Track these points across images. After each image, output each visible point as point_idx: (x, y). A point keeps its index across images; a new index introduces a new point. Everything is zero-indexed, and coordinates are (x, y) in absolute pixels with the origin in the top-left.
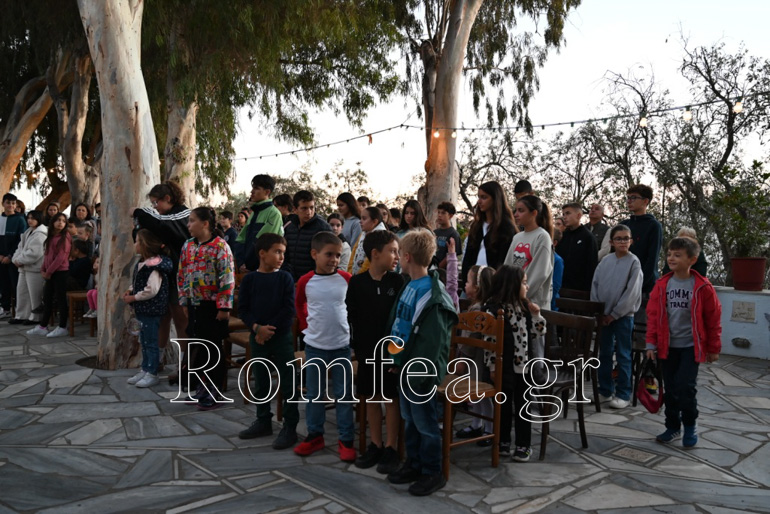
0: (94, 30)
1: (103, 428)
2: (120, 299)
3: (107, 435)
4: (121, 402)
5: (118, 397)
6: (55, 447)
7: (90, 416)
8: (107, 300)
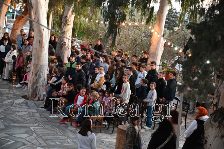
0: (34, 7)
1: (24, 113)
2: (34, 82)
3: (24, 115)
4: (29, 108)
5: (29, 107)
6: (14, 115)
7: (22, 110)
8: (31, 82)
